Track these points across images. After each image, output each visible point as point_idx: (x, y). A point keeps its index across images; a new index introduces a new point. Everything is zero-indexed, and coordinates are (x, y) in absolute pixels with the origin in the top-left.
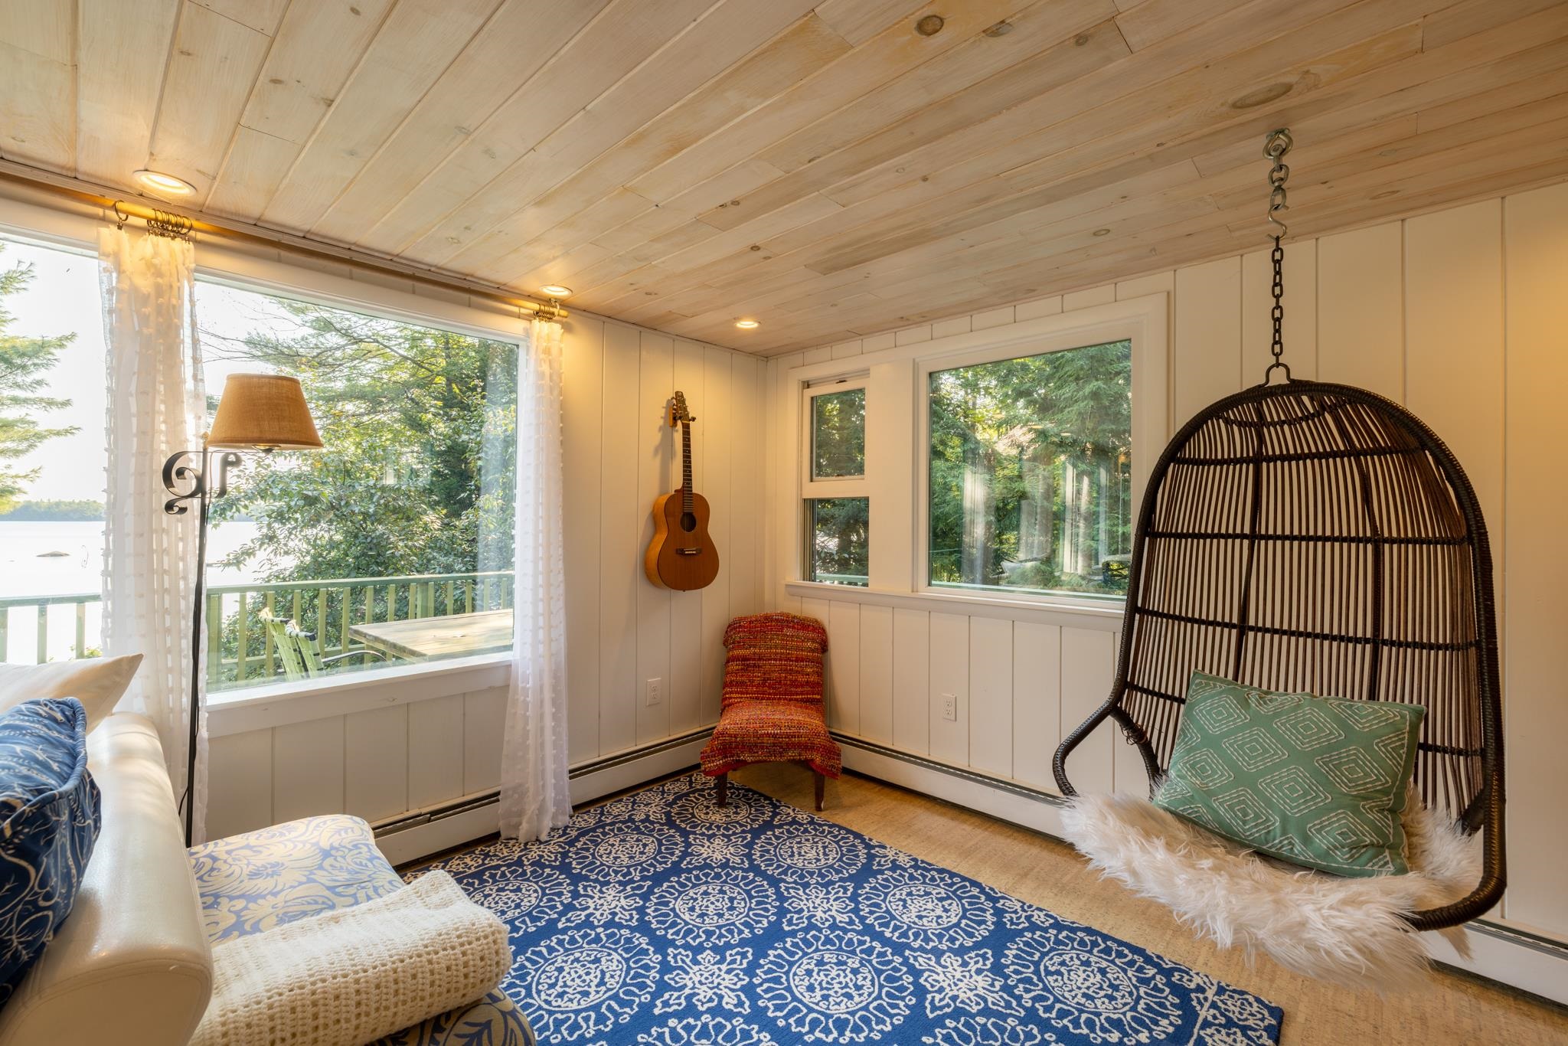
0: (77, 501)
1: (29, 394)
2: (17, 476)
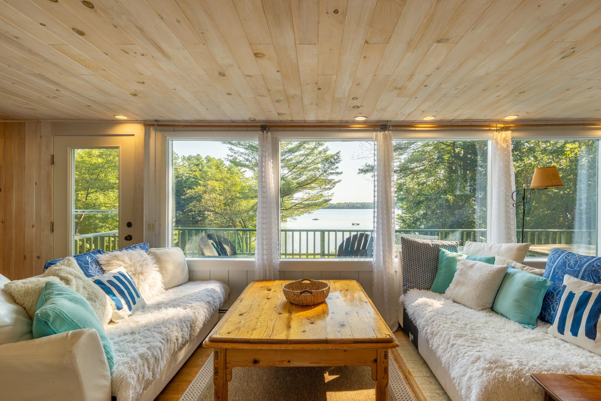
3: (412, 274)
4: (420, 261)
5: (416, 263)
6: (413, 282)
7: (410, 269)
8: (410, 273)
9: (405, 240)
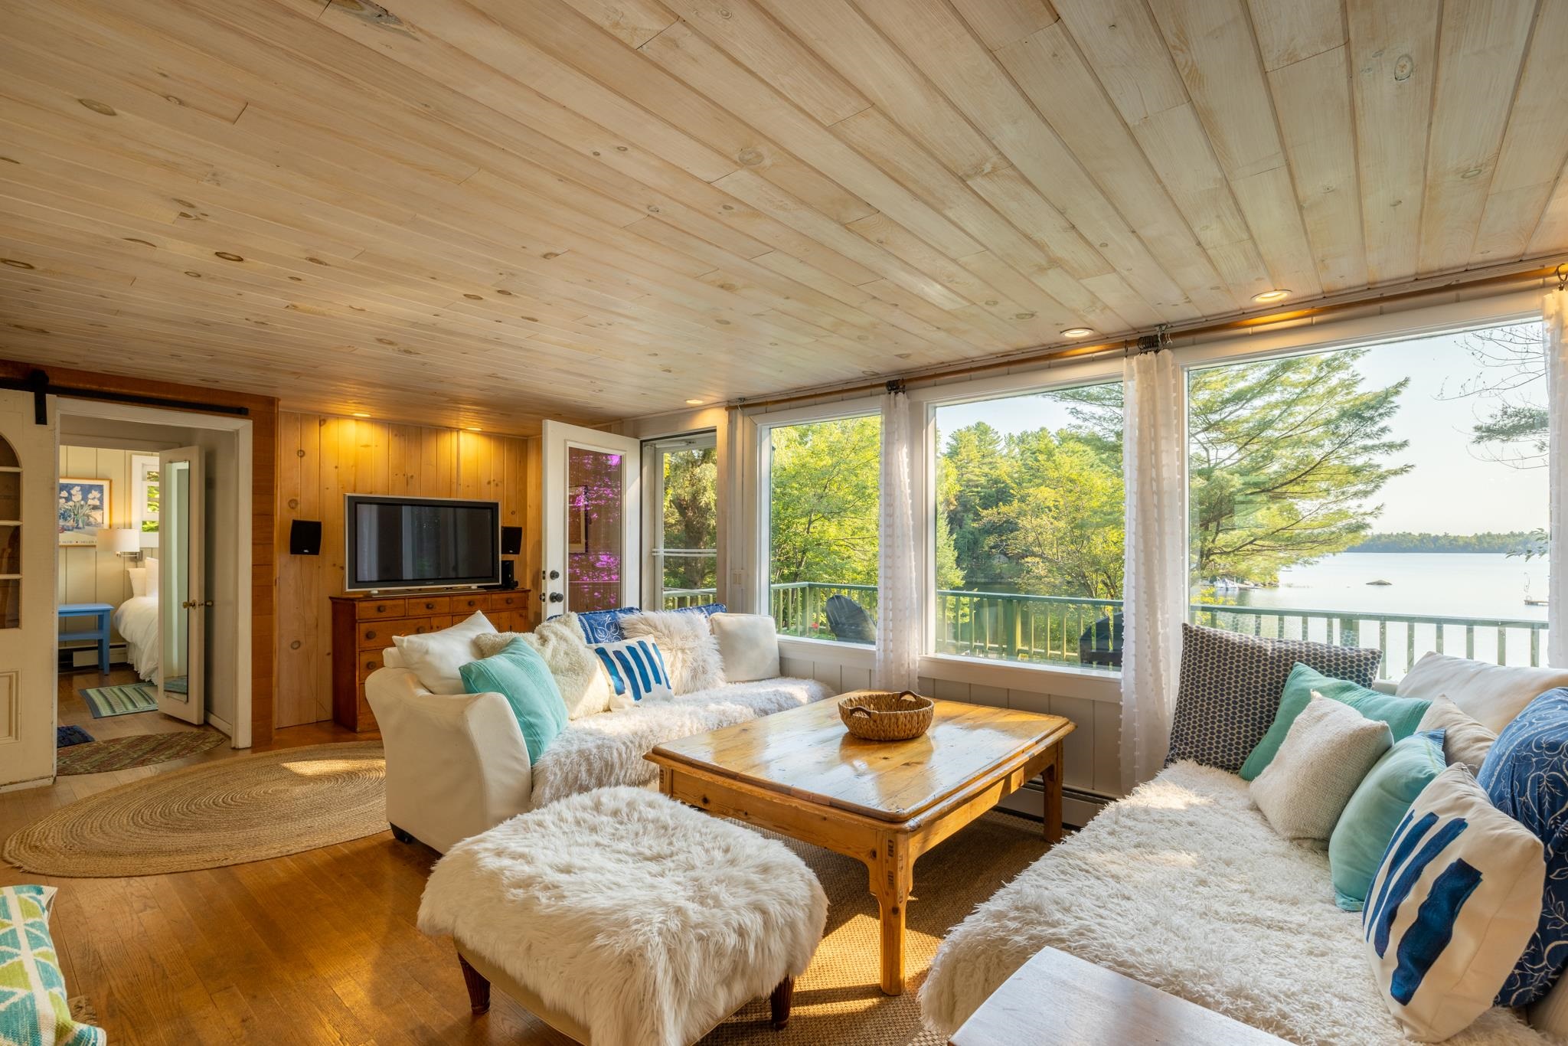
0: (1395, 534)
1: (1376, 442)
2: (1365, 514)
3: (1195, 722)
4: (1222, 690)
5: (1210, 694)
6: (1192, 743)
7: (1190, 709)
8: (1190, 719)
9: (1191, 631)
